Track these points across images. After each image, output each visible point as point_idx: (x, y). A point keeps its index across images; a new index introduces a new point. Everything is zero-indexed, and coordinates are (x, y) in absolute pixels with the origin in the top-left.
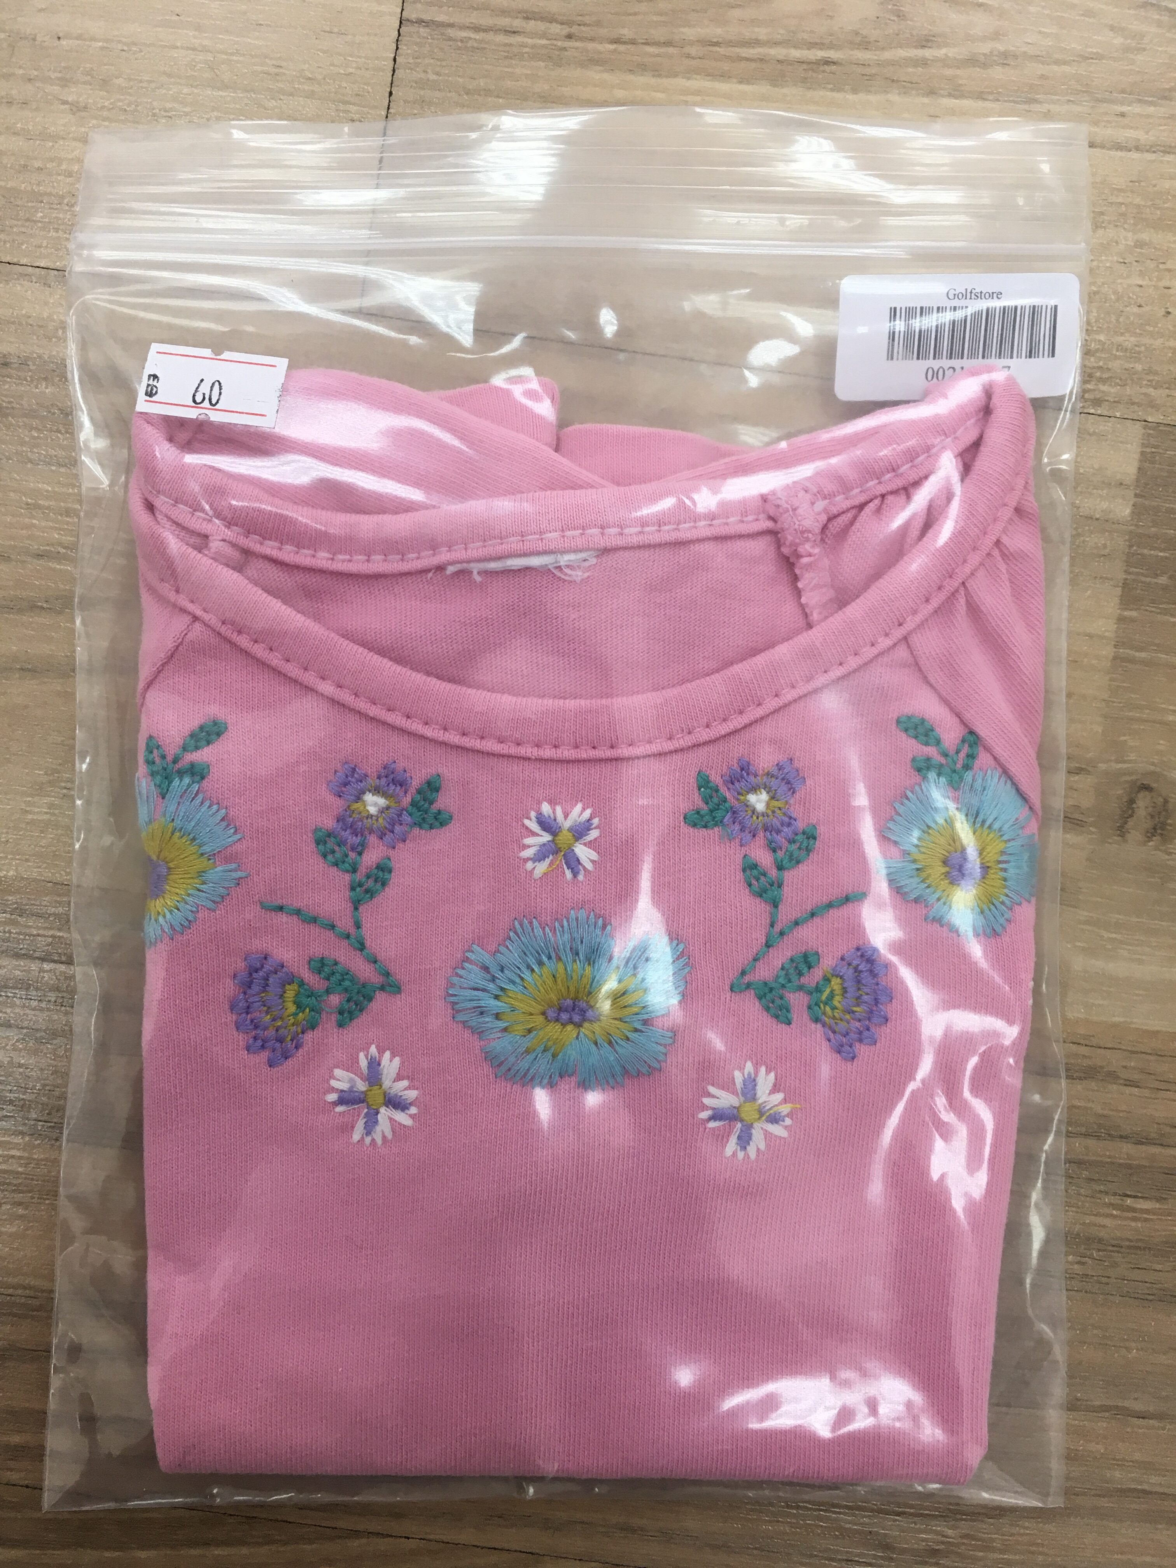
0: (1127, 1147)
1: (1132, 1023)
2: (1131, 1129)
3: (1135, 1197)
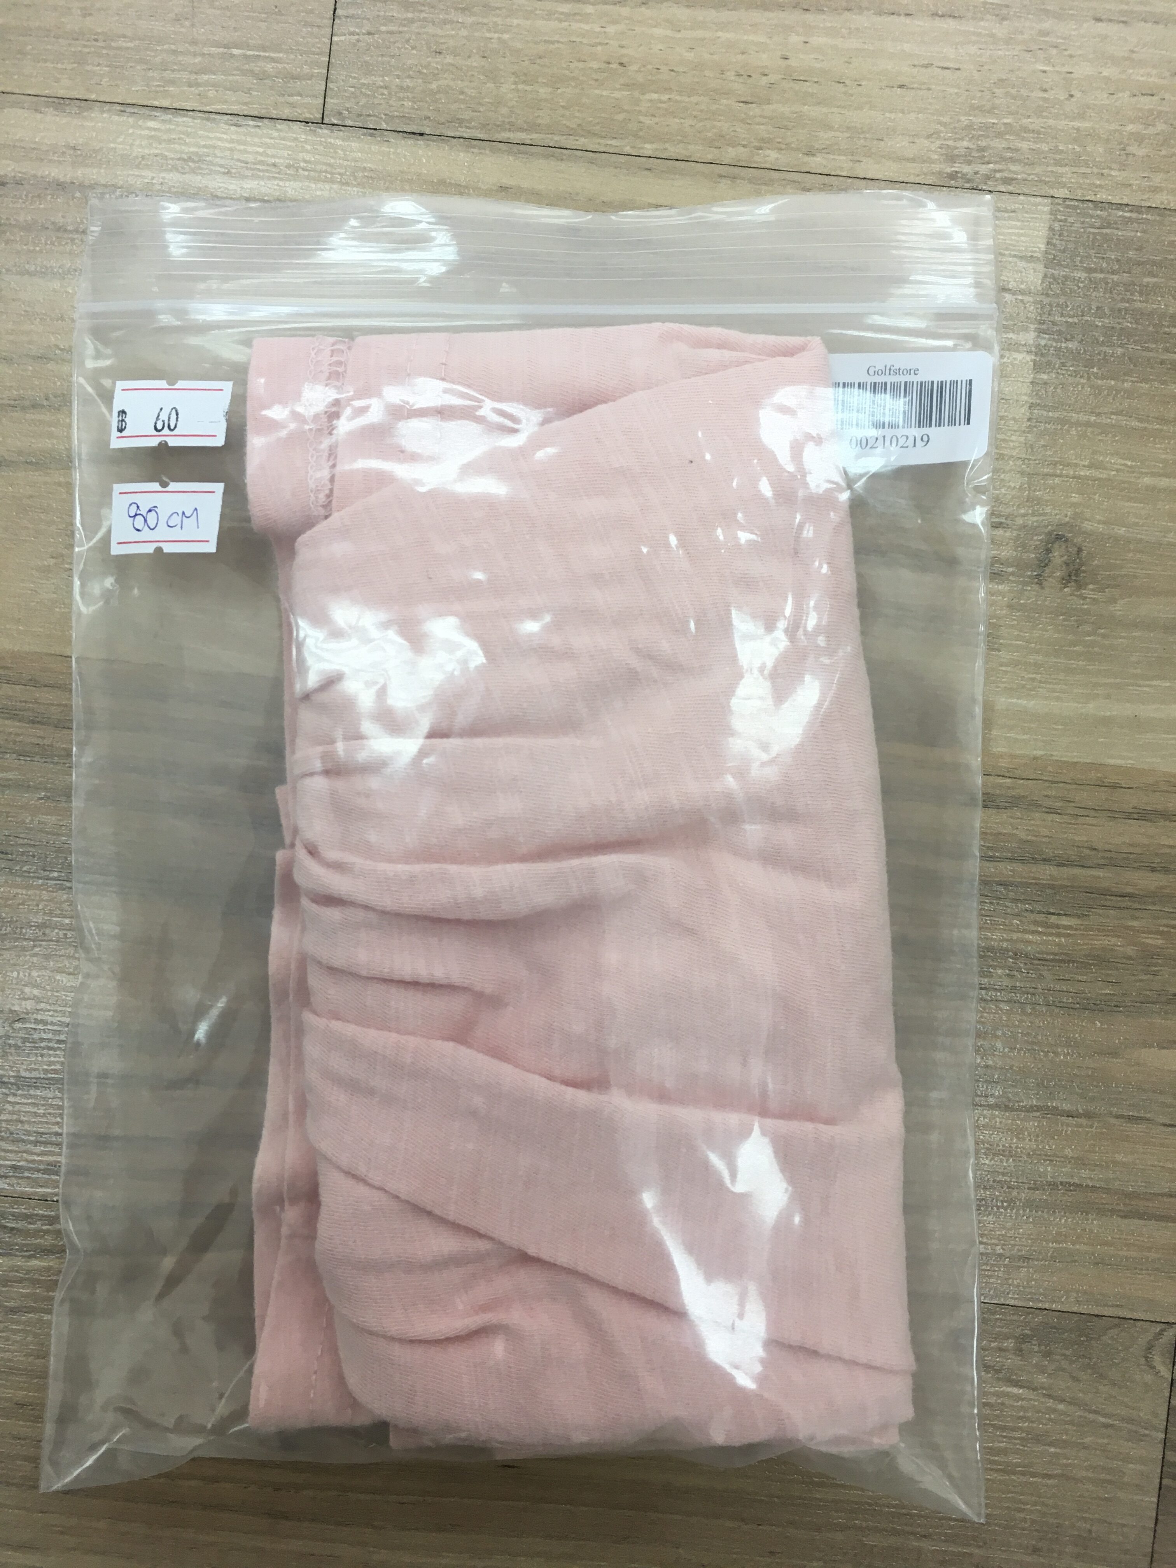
0: (1050, 871)
1: (1052, 755)
2: (1053, 852)
3: (1059, 914)
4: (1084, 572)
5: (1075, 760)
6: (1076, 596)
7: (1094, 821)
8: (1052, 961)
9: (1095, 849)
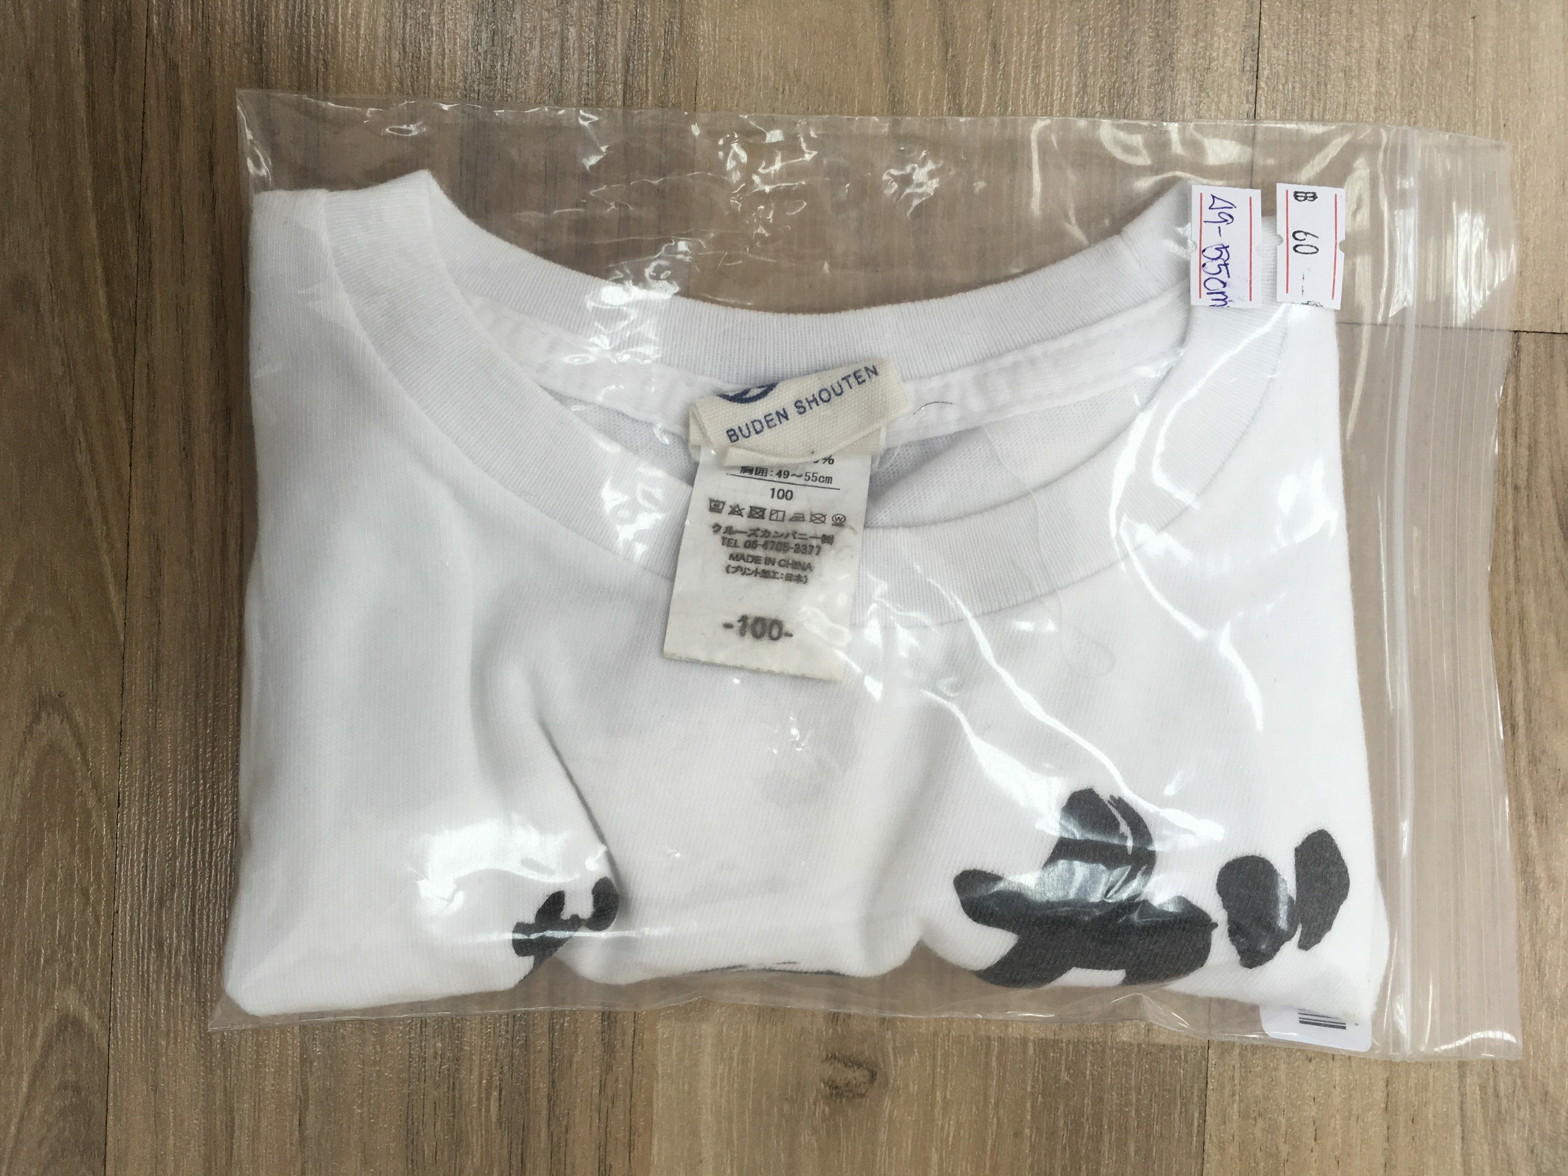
4: (841, 1102)
5: (655, 1107)
6: (817, 1096)
7: (594, 1129)
8: (454, 1096)
9: (567, 1131)
